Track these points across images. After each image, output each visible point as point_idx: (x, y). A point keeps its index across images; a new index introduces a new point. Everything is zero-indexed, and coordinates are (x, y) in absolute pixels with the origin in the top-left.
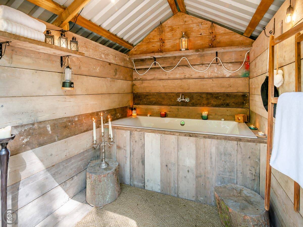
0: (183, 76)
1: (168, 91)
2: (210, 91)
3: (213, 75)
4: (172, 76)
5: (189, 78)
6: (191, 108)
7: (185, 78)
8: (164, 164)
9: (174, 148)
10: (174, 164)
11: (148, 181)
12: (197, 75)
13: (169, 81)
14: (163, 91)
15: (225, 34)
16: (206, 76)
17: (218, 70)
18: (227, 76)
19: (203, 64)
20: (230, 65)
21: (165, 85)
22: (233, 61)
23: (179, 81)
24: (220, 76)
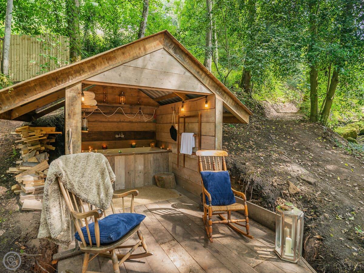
0: (119, 120)
1: (107, 130)
2: (136, 130)
3: (138, 120)
4: (111, 120)
5: (123, 122)
6: (124, 141)
7: (120, 122)
8: (127, 172)
9: (133, 162)
10: (133, 171)
11: (117, 185)
12: (128, 120)
13: (109, 123)
14: (103, 130)
15: (145, 97)
16: (134, 121)
17: (140, 118)
18: (145, 121)
19: (132, 113)
20: (147, 115)
21: (105, 126)
22: (149, 113)
23: (116, 123)
24: (142, 121)
